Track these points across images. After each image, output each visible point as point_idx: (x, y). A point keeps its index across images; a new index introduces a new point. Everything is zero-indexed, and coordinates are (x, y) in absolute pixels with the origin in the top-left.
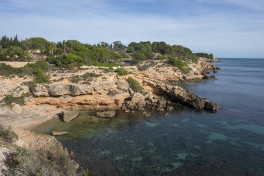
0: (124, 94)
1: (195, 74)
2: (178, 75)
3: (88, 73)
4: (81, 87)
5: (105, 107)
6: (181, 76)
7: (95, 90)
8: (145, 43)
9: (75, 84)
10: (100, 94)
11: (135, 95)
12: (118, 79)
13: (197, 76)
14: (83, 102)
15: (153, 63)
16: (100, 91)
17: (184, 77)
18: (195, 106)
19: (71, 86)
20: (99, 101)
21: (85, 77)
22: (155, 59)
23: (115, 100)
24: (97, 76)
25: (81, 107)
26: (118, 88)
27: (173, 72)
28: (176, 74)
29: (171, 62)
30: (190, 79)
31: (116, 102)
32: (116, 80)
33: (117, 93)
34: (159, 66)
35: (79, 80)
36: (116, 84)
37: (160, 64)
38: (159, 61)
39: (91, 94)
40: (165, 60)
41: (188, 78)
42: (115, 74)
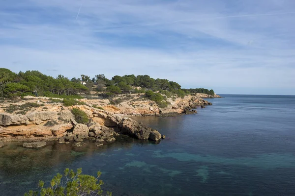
0: (64, 125)
1: (173, 108)
2: (155, 109)
3: (29, 104)
4: (14, 117)
5: (41, 138)
6: (157, 110)
7: (30, 120)
8: (128, 76)
9: (8, 114)
10: (37, 124)
11: (77, 126)
12: (62, 109)
13: (175, 111)
14: (16, 133)
15: (130, 96)
16: (37, 122)
17: (160, 112)
18: (139, 137)
19: (3, 116)
20: (33, 132)
21: (23, 107)
22: (132, 93)
23: (52, 131)
24: (37, 106)
25: (14, 139)
26: (59, 119)
27: (149, 106)
28: (152, 108)
29: (148, 96)
30: (166, 114)
31: (54, 133)
32: (59, 111)
33: (57, 124)
34: (134, 100)
35: (15, 110)
36: (58, 114)
37: (136, 98)
38: (136, 94)
39: (25, 124)
40: (143, 94)
41: (164, 112)
42: (60, 104)
